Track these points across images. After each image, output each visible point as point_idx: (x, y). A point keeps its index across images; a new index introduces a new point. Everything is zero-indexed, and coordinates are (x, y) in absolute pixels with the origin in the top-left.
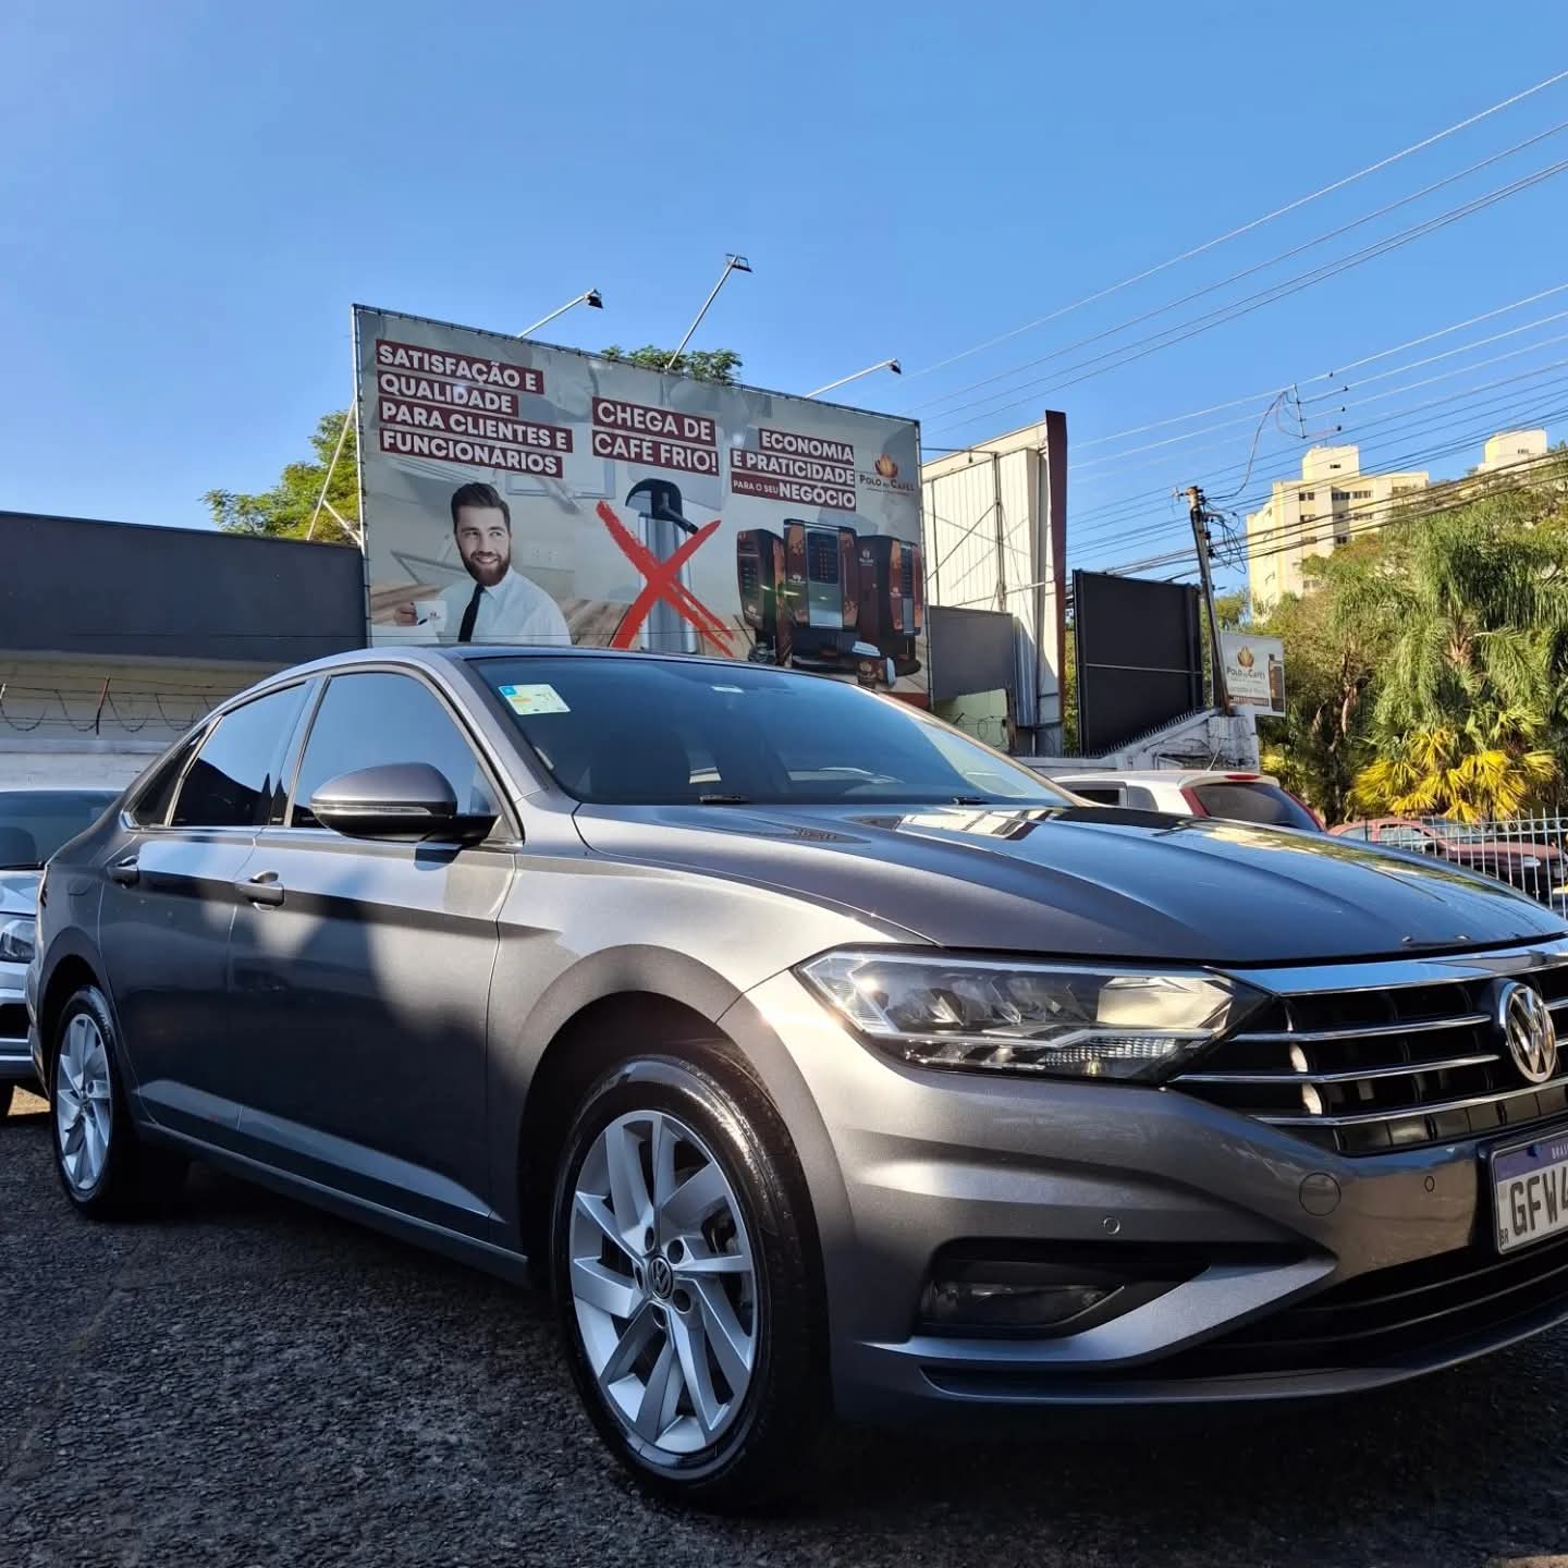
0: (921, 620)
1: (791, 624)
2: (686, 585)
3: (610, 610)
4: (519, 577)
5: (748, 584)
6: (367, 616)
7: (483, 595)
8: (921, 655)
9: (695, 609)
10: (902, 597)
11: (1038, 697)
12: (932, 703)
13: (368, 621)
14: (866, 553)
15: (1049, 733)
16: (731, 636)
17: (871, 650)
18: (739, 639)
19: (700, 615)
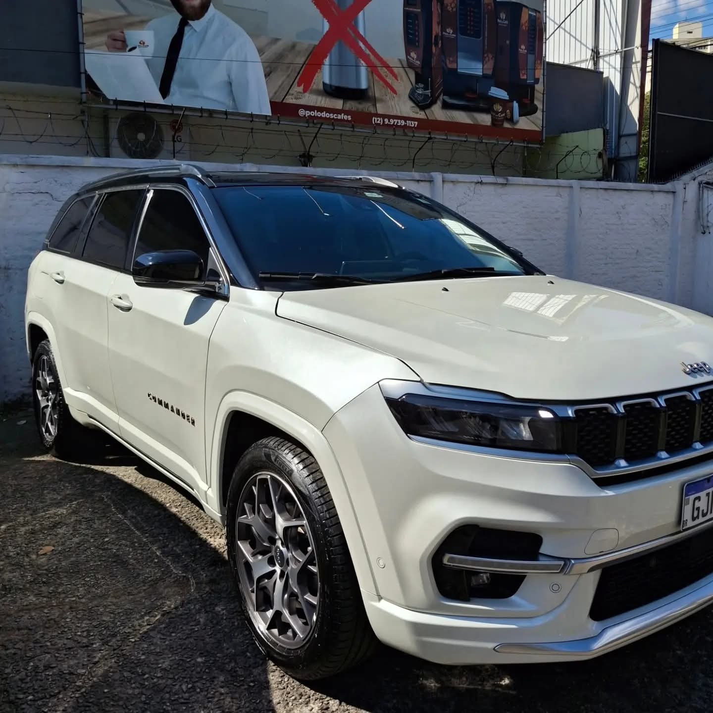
0: (539, 74)
1: (443, 68)
2: (362, 32)
3: (298, 48)
4: (219, 13)
5: (411, 34)
6: (81, 40)
7: (187, 29)
8: (539, 100)
9: (368, 52)
10: (527, 53)
11: (620, 136)
12: (544, 138)
13: (81, 46)
14: (503, 16)
15: (626, 164)
16: (396, 77)
17: (502, 94)
18: (401, 79)
19: (372, 57)
